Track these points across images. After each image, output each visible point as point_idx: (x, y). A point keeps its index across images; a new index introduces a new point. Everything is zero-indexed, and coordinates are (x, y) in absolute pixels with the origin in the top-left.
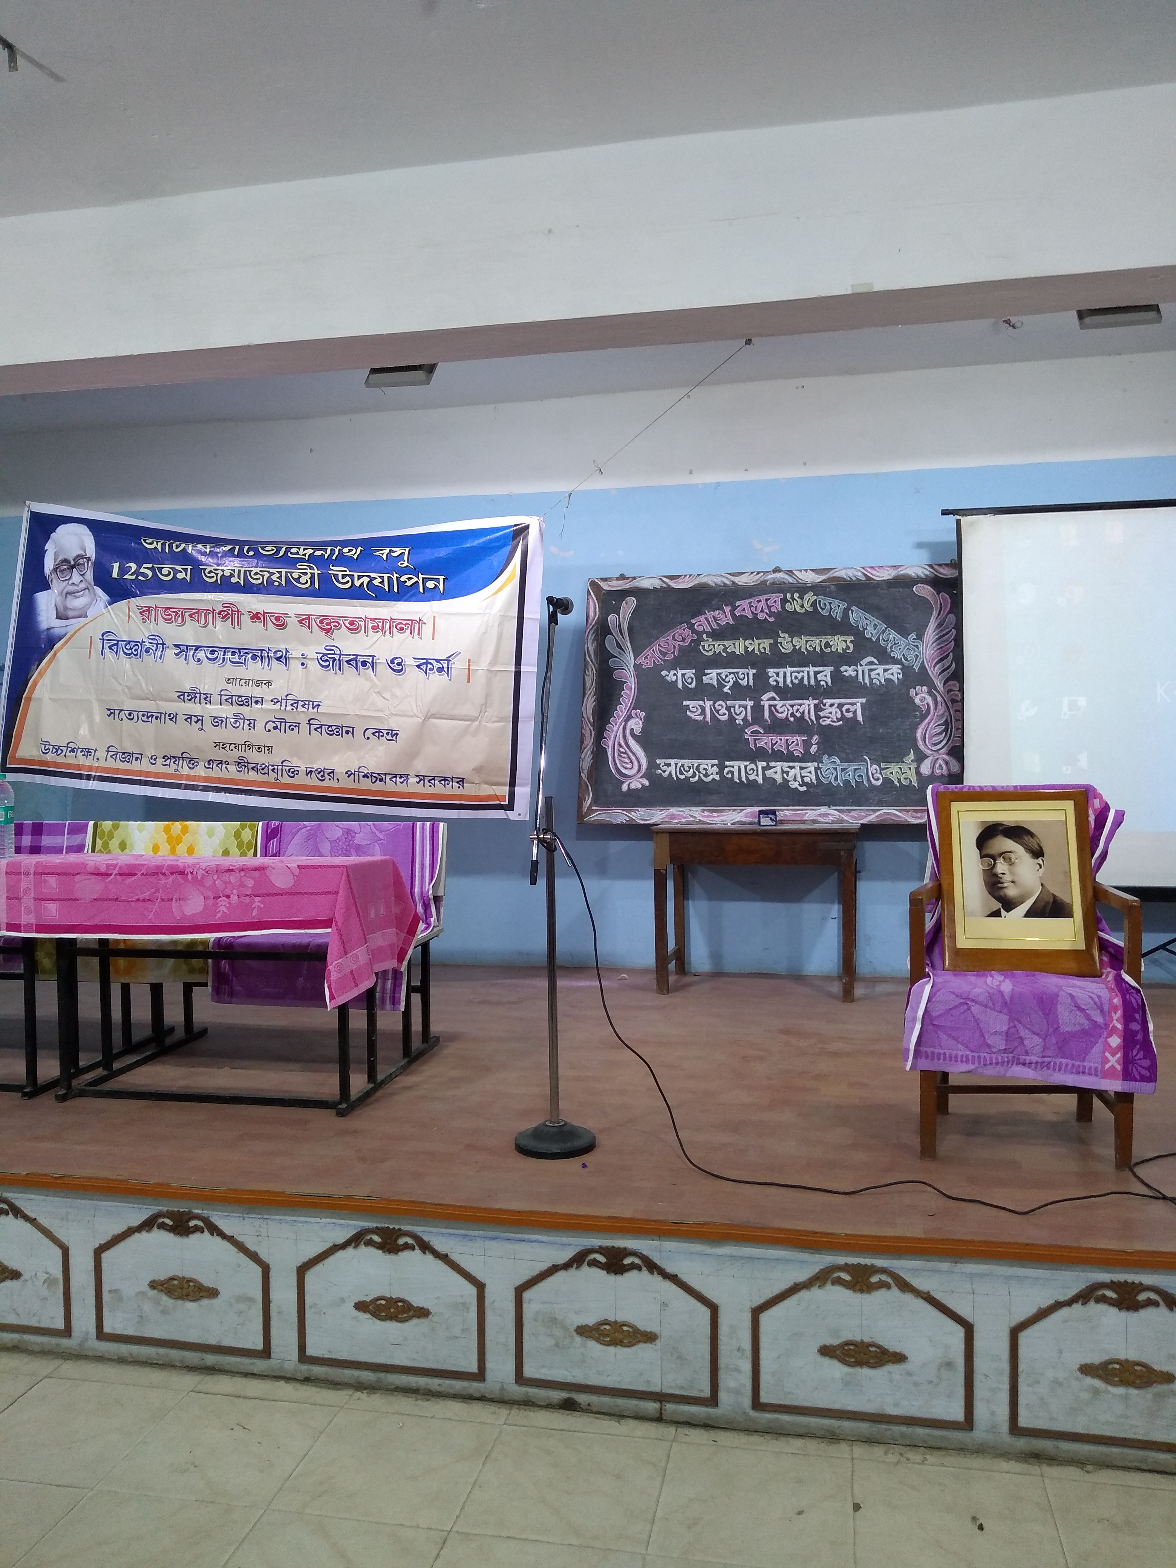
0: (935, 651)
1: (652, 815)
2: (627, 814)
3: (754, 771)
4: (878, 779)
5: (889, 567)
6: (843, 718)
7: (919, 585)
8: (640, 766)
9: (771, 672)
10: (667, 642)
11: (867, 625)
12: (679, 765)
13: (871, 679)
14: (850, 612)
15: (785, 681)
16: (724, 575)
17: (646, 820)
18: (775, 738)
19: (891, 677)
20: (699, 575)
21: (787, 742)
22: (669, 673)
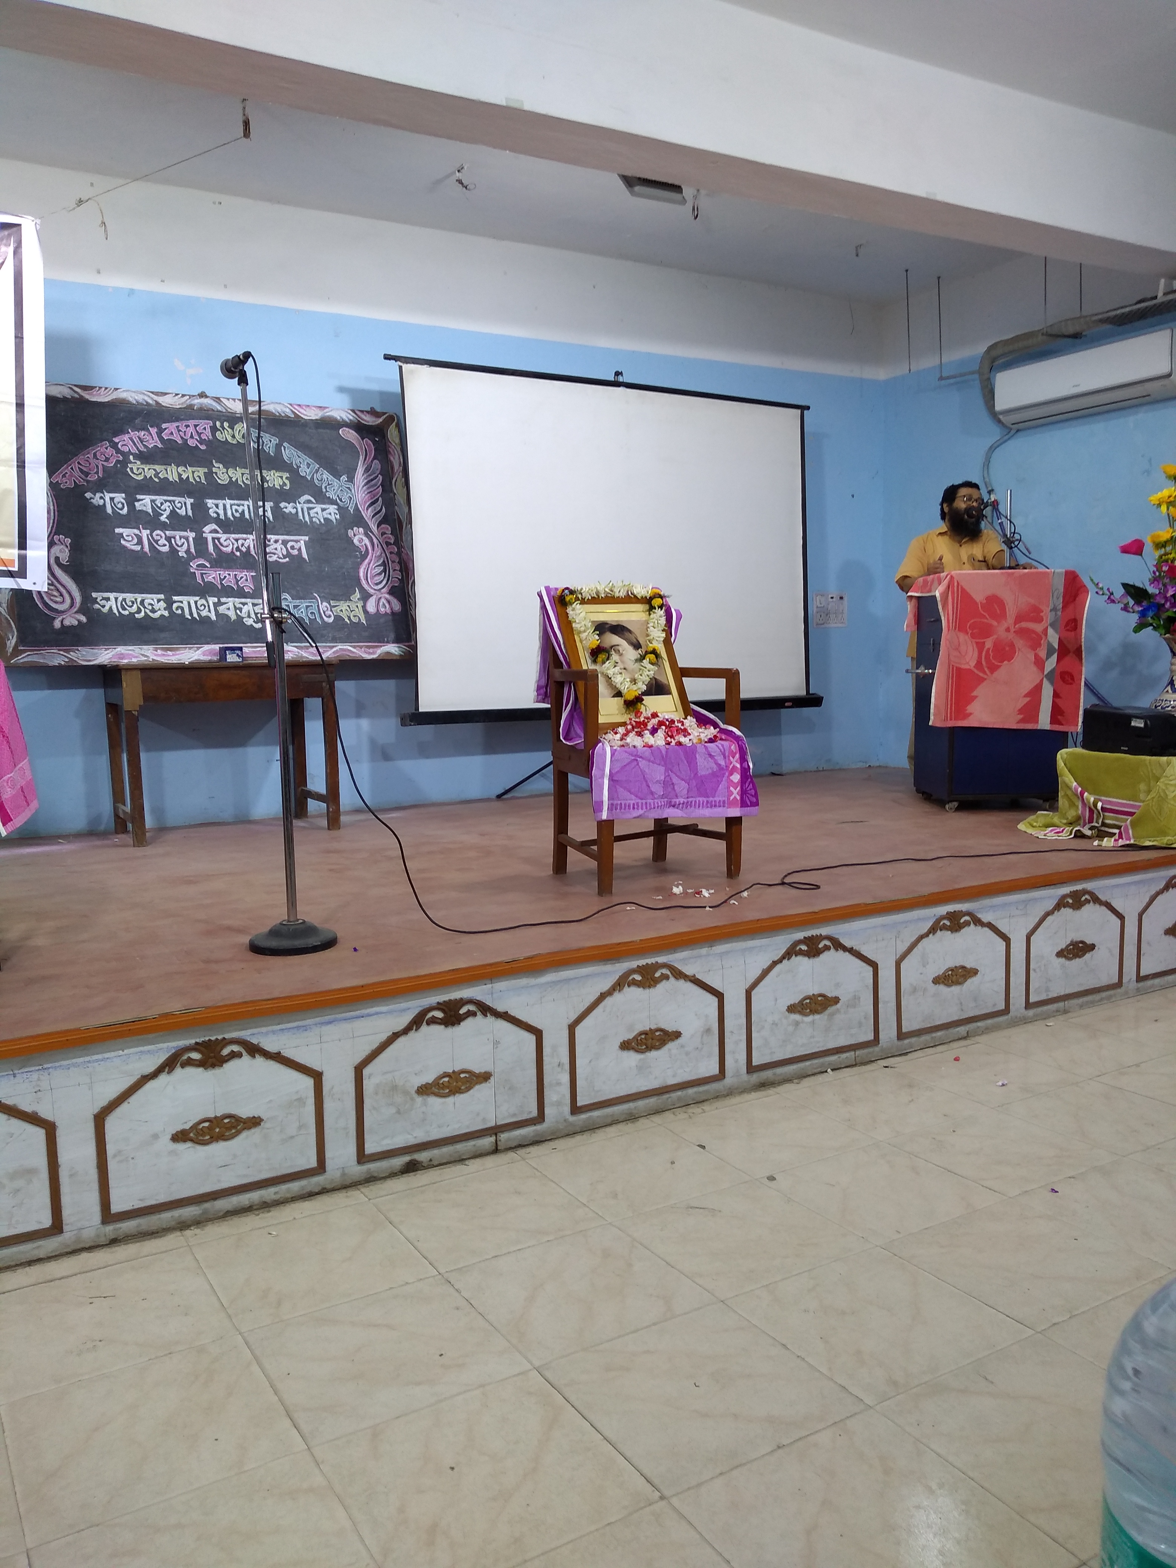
0: (366, 495)
1: (96, 656)
2: (65, 654)
3: (205, 607)
4: (329, 616)
5: (314, 407)
6: (288, 555)
7: (344, 428)
8: (72, 599)
9: (210, 502)
10: (87, 461)
11: (301, 463)
12: (120, 599)
13: (311, 518)
14: (283, 448)
15: (225, 514)
16: (146, 393)
17: (90, 661)
18: (224, 573)
19: (329, 516)
20: (116, 389)
21: (236, 577)
22: (95, 495)
